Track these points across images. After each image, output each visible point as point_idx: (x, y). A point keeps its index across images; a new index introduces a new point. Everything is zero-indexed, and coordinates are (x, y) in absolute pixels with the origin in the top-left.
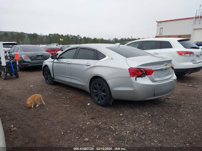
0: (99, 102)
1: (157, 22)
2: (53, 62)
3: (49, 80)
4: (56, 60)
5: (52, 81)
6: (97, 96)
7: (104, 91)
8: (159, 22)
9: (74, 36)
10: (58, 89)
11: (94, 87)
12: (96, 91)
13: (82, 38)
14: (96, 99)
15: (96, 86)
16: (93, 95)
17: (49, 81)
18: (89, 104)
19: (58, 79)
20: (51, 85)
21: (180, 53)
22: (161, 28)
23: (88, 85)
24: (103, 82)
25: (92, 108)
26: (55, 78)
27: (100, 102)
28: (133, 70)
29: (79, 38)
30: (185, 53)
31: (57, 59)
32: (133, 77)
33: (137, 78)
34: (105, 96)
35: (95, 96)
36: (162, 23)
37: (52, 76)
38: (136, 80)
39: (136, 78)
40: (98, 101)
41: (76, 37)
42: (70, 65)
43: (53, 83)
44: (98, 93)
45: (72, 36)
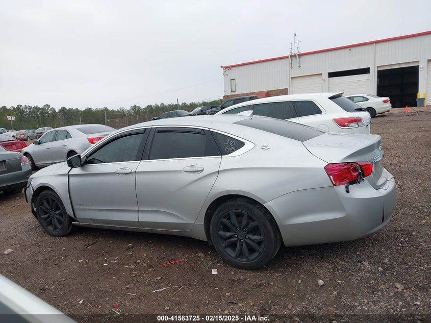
0: (242, 261)
1: (222, 67)
2: (69, 175)
3: (58, 225)
4: (77, 170)
5: (69, 227)
6: (233, 245)
7: (255, 231)
8: (226, 68)
9: (36, 108)
10: (93, 244)
11: (222, 223)
12: (228, 234)
13: (57, 111)
14: (231, 253)
15: (228, 221)
16: (220, 246)
17: (55, 228)
18: (214, 272)
19: (92, 219)
20: (64, 239)
21: (342, 123)
22: (231, 80)
23: (201, 222)
24: (251, 209)
25: (234, 281)
26: (77, 217)
27: (246, 260)
28: (337, 168)
29: (49, 112)
30: (349, 122)
31: (82, 166)
32: (340, 184)
33: (351, 187)
34: (259, 243)
35: (226, 247)
36: (233, 69)
37: (70, 212)
38: (348, 192)
39: (347, 187)
40: (239, 259)
41: (42, 109)
42: (132, 177)
43: (69, 231)
44: (235, 239)
45: (30, 108)
